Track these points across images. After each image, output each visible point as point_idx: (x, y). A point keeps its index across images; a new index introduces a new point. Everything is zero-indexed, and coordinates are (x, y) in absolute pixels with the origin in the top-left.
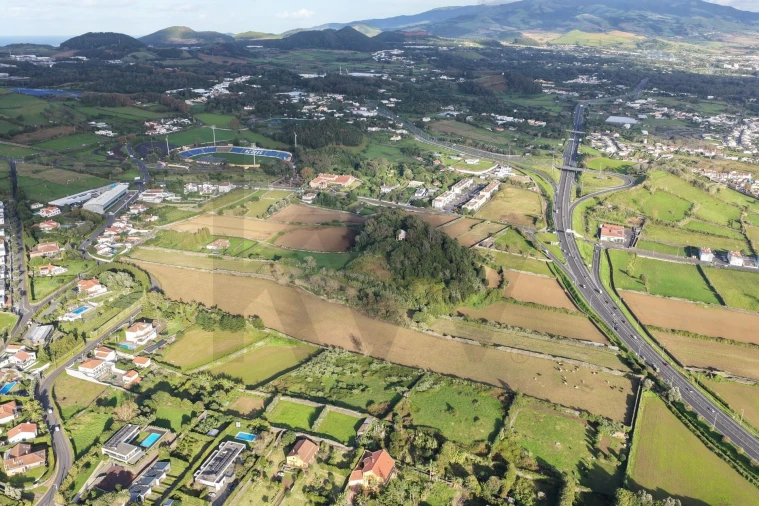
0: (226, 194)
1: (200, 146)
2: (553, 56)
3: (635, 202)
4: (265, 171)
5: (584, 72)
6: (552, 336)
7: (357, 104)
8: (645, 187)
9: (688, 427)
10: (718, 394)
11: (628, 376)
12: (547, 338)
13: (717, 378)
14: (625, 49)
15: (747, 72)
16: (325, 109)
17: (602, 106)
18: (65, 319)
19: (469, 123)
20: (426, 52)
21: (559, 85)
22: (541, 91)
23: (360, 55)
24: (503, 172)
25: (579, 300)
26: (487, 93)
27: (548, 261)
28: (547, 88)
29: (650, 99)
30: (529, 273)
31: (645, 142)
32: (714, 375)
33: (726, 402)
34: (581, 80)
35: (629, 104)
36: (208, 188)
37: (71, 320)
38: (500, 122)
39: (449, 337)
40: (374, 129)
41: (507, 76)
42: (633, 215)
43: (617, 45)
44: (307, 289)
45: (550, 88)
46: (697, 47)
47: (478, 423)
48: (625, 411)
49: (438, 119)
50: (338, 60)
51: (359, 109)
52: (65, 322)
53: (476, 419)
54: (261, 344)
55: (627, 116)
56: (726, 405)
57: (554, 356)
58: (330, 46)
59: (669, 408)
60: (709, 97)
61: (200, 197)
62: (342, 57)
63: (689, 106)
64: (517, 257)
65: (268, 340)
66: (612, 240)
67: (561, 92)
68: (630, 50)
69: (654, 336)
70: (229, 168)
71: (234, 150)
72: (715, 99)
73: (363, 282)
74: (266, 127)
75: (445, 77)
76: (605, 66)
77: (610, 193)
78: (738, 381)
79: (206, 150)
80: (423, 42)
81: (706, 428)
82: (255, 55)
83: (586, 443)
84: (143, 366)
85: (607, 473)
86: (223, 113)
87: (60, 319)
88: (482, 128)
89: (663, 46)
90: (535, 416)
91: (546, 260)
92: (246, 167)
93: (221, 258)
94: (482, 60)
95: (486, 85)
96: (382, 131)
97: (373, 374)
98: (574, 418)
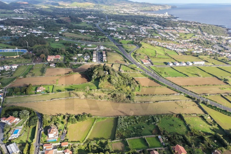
0: (17, 69)
3: (143, 52)
4: (24, 58)
6: (167, 95)
7: (31, 29)
8: (143, 47)
9: (216, 110)
10: (212, 100)
11: (193, 101)
12: (166, 96)
14: (91, 8)
15: (126, 14)
16: (21, 32)
17: (102, 25)
18: (13, 138)
19: (73, 33)
21: (85, 19)
24: (102, 48)
25: (160, 83)
26: (67, 22)
28: (83, 20)
29: (113, 22)
30: (140, 77)
32: (207, 95)
34: (89, 17)
35: (109, 24)
36: (8, 68)
37: (16, 137)
38: (82, 32)
39: (143, 103)
40: (47, 38)
41: (70, 17)
43: (89, 7)
45: (84, 20)
46: (109, 7)
48: (202, 111)
51: (33, 31)
52: (14, 139)
53: (180, 125)
54: (95, 122)
55: (111, 27)
56: (216, 102)
59: (208, 107)
60: (126, 21)
63: (123, 23)
64: (132, 73)
65: (96, 120)
66: (147, 64)
67: (87, 21)
68: (92, 8)
69: (185, 88)
70: (7, 58)
72: (128, 21)
74: (4, 40)
75: (49, 18)
76: (92, 13)
77: (135, 50)
78: (212, 95)
80: (28, 6)
81: (221, 110)
84: (67, 146)
85: (217, 129)
87: (10, 138)
88: (80, 34)
89: (101, 6)
91: (140, 73)
92: (15, 57)
93: (48, 94)
95: (65, 20)
96: (50, 38)
97: (139, 121)
98: (195, 116)
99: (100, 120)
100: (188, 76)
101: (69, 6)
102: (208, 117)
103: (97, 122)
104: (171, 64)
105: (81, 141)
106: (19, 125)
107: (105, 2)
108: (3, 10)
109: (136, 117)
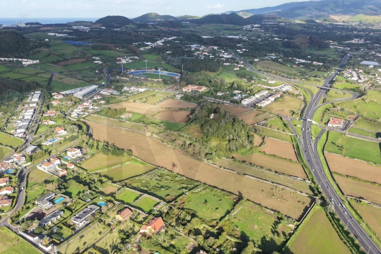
0: (141, 92)
1: (139, 69)
2: (343, 28)
3: (355, 107)
5: (357, 36)
6: (276, 172)
7: (224, 52)
8: (363, 99)
9: (333, 226)
10: (358, 212)
11: (310, 197)
12: (274, 173)
13: (362, 203)
16: (207, 53)
19: (280, 62)
20: (272, 26)
21: (340, 44)
22: (328, 47)
23: (237, 27)
25: (301, 156)
26: (297, 47)
27: (292, 134)
28: (332, 45)
30: (279, 140)
31: (377, 75)
32: (360, 201)
33: (362, 216)
34: (354, 41)
35: (378, 55)
36: (134, 89)
37: (47, 144)
38: (297, 63)
40: (227, 64)
41: (310, 38)
42: (352, 114)
44: (158, 139)
45: (335, 45)
47: (217, 211)
49: (263, 60)
51: (223, 54)
52: (45, 145)
53: (217, 209)
54: (128, 163)
55: (374, 61)
56: (361, 218)
57: (273, 183)
58: (223, 23)
59: (327, 215)
61: (129, 93)
62: (227, 28)
65: (132, 161)
66: (334, 126)
67: (340, 47)
69: (335, 178)
71: (155, 72)
73: (186, 138)
74: (174, 61)
75: (277, 39)
76: (372, 34)
77: (342, 102)
78: (374, 206)
79: (142, 72)
80: (273, 21)
82: (184, 27)
83: (271, 227)
85: (276, 244)
86: (156, 54)
87: (43, 144)
88: (285, 65)
90: (249, 211)
94: (302, 30)
98: (270, 214)
99: (137, 164)
102: (290, 225)
103: (132, 164)
105: (88, 172)
106: (61, 137)
108: (230, 26)
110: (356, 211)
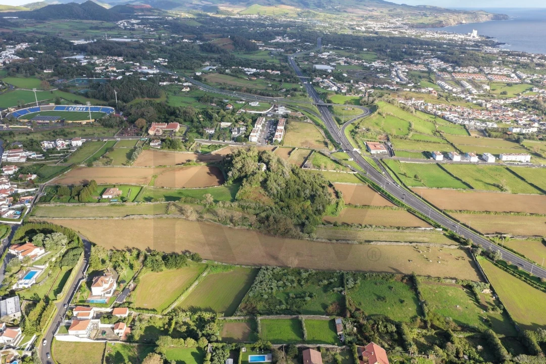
0: (81, 147)
1: (23, 107)
3: (377, 124)
4: (103, 125)
5: (278, 34)
6: (398, 228)
7: (138, 64)
8: (379, 113)
9: (515, 276)
10: (515, 250)
11: (461, 248)
12: (396, 230)
13: (507, 239)
14: (291, 18)
15: (371, 32)
16: (115, 69)
17: (304, 58)
18: (21, 287)
19: (227, 74)
20: (159, 21)
21: (267, 44)
22: (258, 49)
23: (107, 24)
24: (281, 111)
25: (394, 199)
26: (222, 50)
27: (355, 173)
28: (261, 46)
29: (331, 52)
30: (348, 184)
32: (505, 237)
33: (522, 254)
34: (279, 39)
35: (320, 56)
36: (62, 144)
37: (26, 286)
38: (249, 73)
39: (334, 241)
40: (165, 83)
41: (232, 38)
43: (285, 15)
44: (215, 221)
45: (263, 46)
46: (334, 16)
47: (404, 304)
48: (476, 273)
49: (206, 73)
50: (91, 28)
51: (140, 68)
52: (22, 290)
53: (402, 302)
54: (205, 274)
55: (323, 64)
56: (523, 256)
57: (411, 243)
58: (77, 17)
59: (496, 265)
60: (364, 49)
61: (59, 153)
62: (93, 26)
63: (356, 56)
64: (333, 173)
65: (209, 269)
66: (379, 152)
67: (271, 49)
68: (294, 18)
69: (453, 216)
70: (68, 124)
71: (57, 108)
72: (368, 51)
73: (255, 209)
74: (74, 86)
75: (186, 40)
76: (289, 29)
77: (360, 120)
78: (517, 239)
79: (31, 110)
80: (150, 14)
81: (528, 275)
82: (16, 24)
83: (472, 302)
84: (124, 316)
85: (500, 321)
86: (26, 77)
87: (14, 287)
88: (241, 78)
89: (315, 15)
90: (431, 290)
91: (353, 173)
92: (84, 122)
93: (123, 205)
94: (201, 26)
95: (219, 45)
96: (172, 85)
97: (307, 282)
98: (452, 285)
99: (219, 270)
100: (473, 188)
101: (241, 13)
102: (485, 291)
103: (211, 273)
104: (440, 158)
105: (159, 310)
106: (39, 262)
107: (325, 5)
108: (96, 22)
109: (302, 270)
110: (512, 251)
